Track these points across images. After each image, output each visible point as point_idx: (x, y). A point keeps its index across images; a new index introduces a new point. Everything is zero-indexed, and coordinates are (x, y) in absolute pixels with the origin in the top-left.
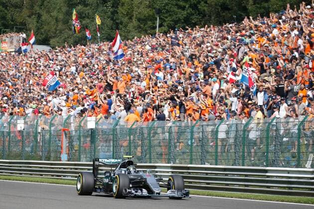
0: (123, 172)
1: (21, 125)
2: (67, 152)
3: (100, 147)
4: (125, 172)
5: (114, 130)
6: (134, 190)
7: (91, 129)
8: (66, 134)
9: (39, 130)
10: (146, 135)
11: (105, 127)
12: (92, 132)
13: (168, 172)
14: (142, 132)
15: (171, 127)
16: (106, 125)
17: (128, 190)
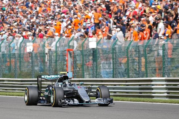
0: (60, 86)
1: (30, 48)
2: (72, 70)
3: (101, 65)
4: (61, 85)
5: (114, 49)
6: (67, 100)
7: (93, 49)
8: (70, 54)
9: (47, 51)
10: (142, 53)
11: (105, 47)
12: (93, 51)
13: (163, 85)
14: (139, 50)
15: (164, 44)
16: (106, 45)
17: (63, 101)
